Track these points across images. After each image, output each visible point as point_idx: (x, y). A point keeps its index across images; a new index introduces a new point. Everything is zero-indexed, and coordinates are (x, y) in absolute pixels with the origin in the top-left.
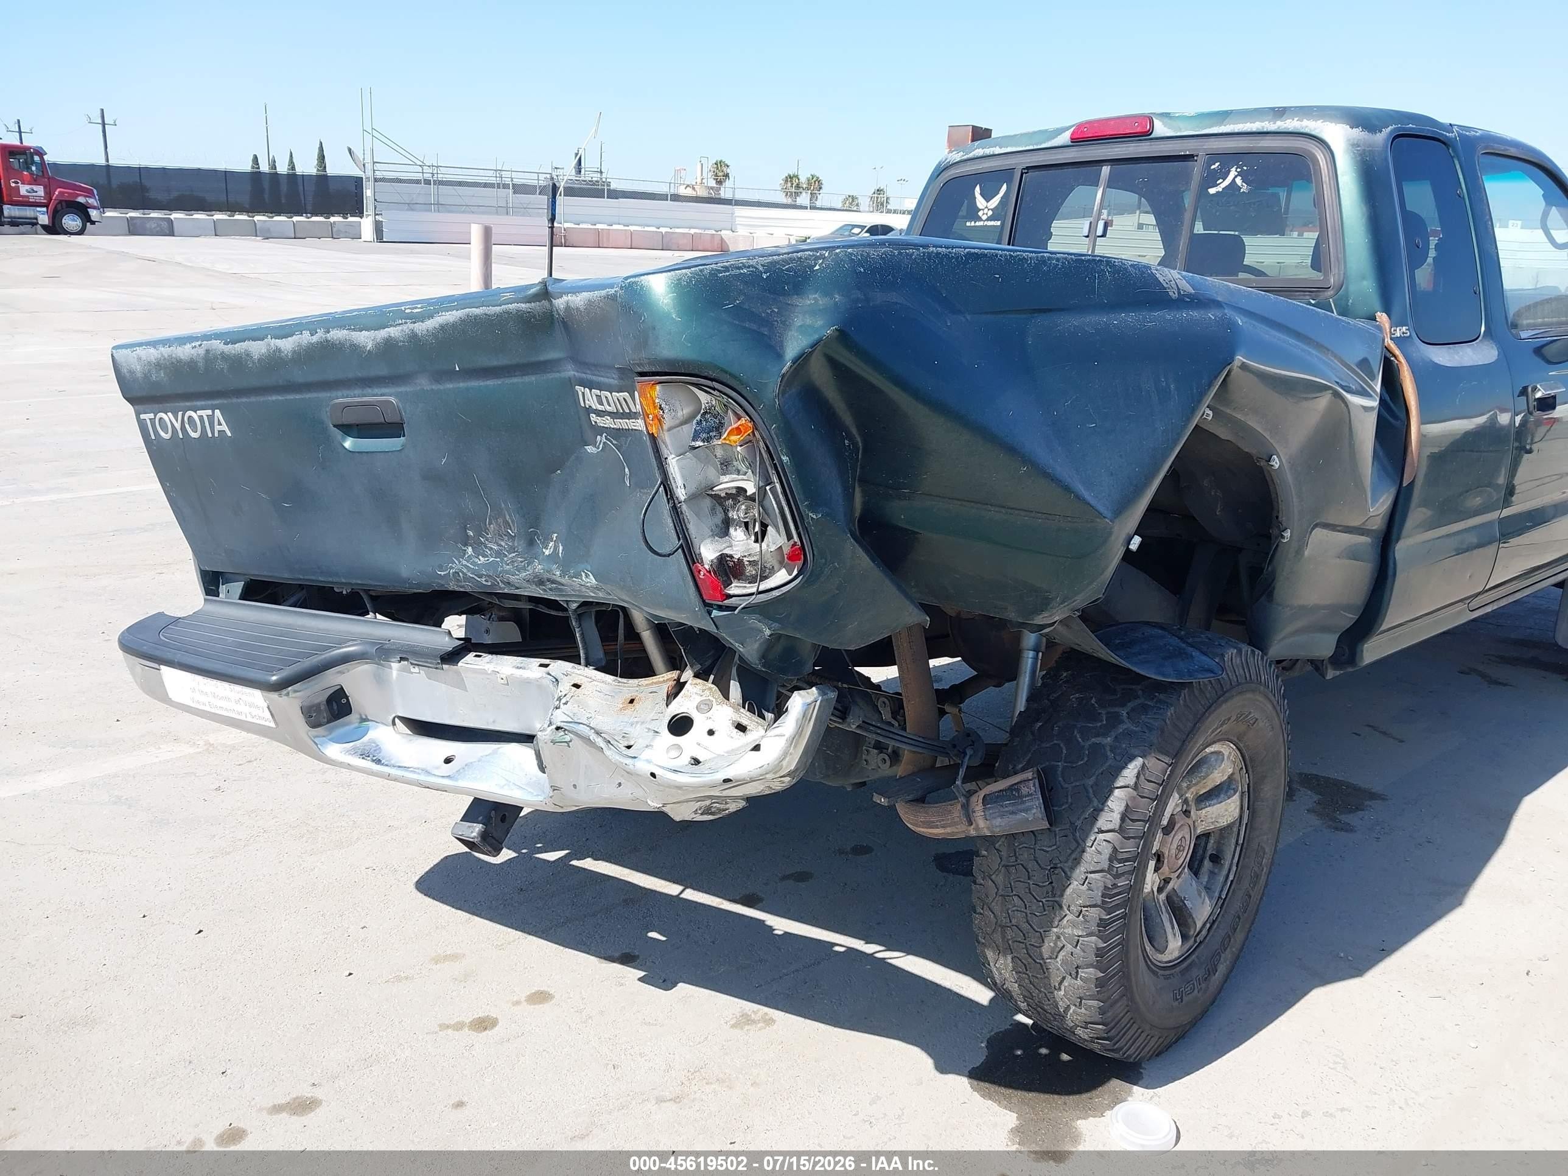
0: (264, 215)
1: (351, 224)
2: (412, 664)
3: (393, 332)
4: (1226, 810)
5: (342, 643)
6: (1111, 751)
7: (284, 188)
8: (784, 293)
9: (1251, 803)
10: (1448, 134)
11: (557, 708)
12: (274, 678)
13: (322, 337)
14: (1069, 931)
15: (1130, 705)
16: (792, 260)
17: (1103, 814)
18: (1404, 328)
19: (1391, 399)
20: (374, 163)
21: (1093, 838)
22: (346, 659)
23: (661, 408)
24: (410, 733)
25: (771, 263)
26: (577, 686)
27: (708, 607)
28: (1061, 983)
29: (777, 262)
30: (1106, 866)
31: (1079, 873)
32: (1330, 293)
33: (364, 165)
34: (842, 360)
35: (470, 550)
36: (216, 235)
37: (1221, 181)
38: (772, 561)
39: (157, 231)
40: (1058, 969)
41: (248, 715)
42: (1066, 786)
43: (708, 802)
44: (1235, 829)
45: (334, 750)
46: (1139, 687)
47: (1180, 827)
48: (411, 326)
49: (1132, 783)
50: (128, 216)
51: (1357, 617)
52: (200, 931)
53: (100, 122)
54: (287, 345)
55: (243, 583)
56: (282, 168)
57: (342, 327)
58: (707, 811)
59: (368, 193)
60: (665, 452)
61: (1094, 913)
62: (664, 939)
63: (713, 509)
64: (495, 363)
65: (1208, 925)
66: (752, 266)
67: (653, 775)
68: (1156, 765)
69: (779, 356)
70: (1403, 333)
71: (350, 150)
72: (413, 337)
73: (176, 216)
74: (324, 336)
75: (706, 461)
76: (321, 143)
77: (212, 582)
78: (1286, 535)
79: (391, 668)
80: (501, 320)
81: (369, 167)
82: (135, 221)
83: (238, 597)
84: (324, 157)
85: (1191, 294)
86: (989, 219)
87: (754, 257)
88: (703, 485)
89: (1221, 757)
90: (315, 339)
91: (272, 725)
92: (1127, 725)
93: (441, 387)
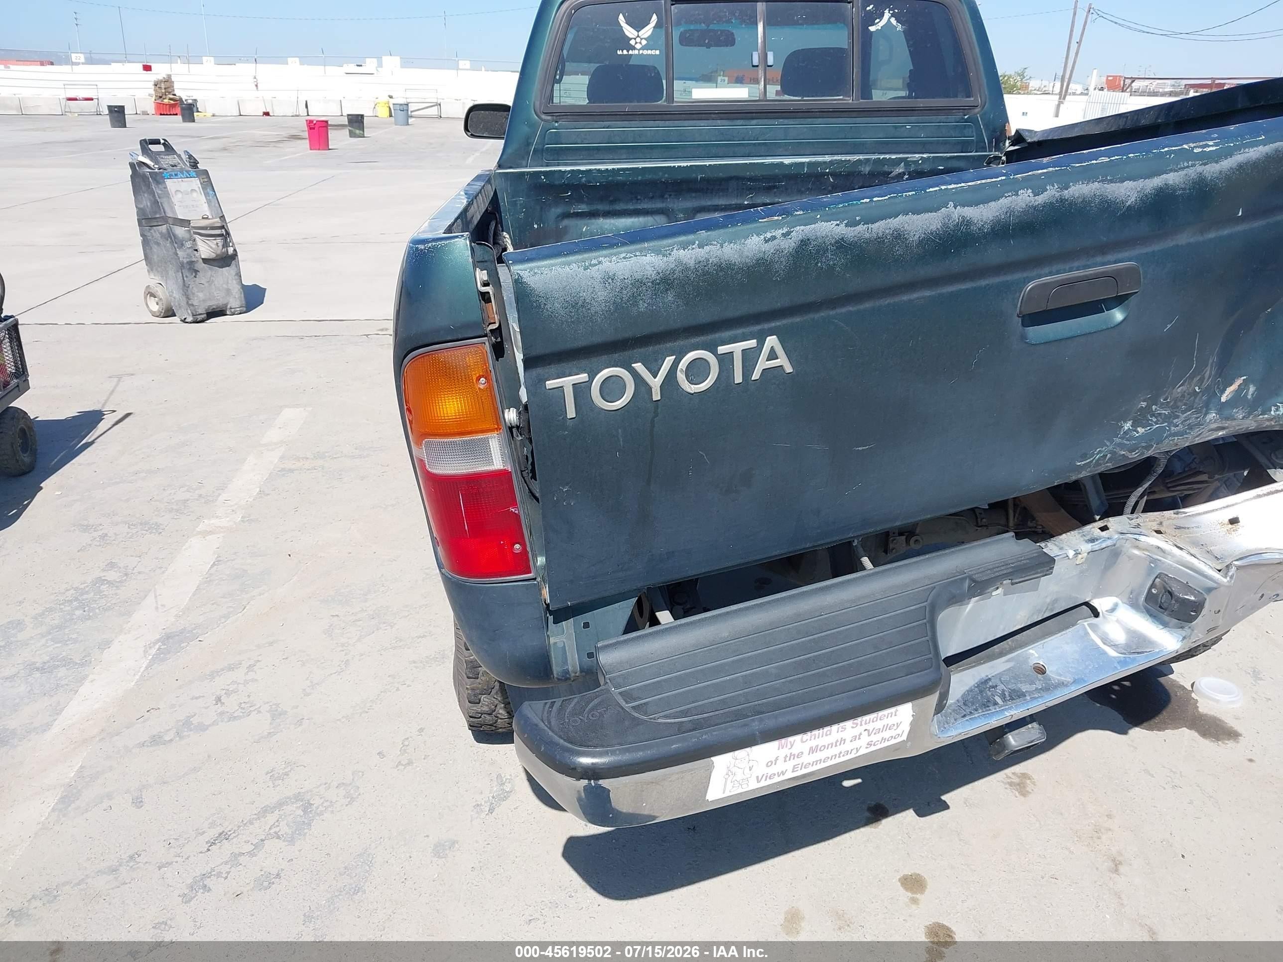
13: (1054, 196)
26: (1159, 532)
32: (977, 110)
35: (1129, 425)
37: (878, 20)
74: (1057, 195)
86: (644, 48)
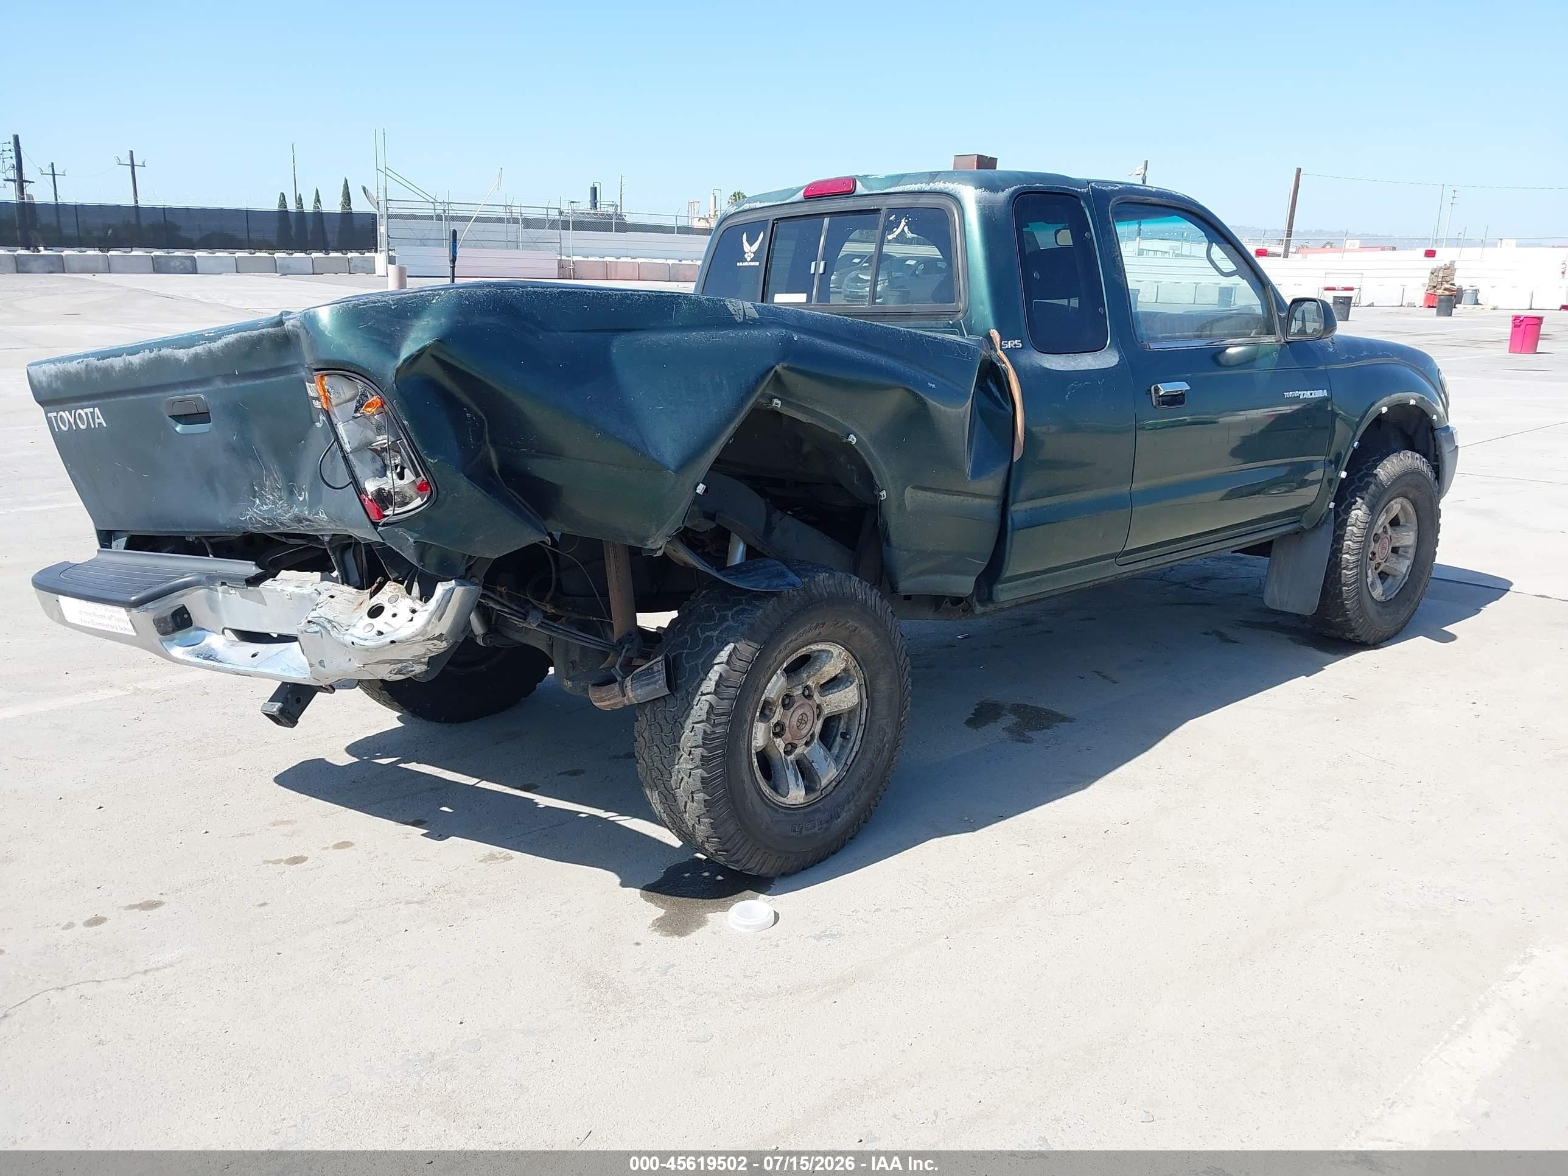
0: (284, 252)
1: (368, 260)
2: (229, 586)
3: (198, 349)
4: (846, 697)
5: (182, 575)
6: (716, 640)
7: (310, 226)
8: (407, 318)
9: (869, 693)
10: (1079, 190)
11: (313, 610)
12: (133, 598)
14: (684, 766)
15: (735, 609)
16: (416, 297)
17: (705, 682)
18: (1016, 341)
19: (1001, 397)
20: (387, 200)
21: (698, 699)
22: (186, 586)
23: (328, 392)
24: (237, 640)
25: (399, 299)
26: (332, 597)
27: (375, 525)
28: (685, 808)
29: (404, 298)
30: (704, 718)
31: (688, 724)
32: (961, 315)
33: (378, 203)
34: (445, 359)
35: (257, 501)
36: (237, 272)
37: (895, 229)
38: (410, 492)
39: (181, 269)
40: (682, 796)
41: (119, 628)
42: (687, 665)
43: (399, 666)
44: (858, 713)
45: (177, 652)
46: (745, 597)
47: (799, 706)
48: (209, 345)
49: (725, 660)
50: (152, 254)
51: (986, 563)
52: (100, 808)
53: (129, 163)
54: (136, 359)
55: (126, 538)
56: (309, 207)
57: (168, 346)
58: (399, 672)
59: (382, 229)
60: (335, 421)
61: (698, 752)
62: (451, 811)
63: (374, 458)
64: (258, 368)
65: (834, 784)
66: (385, 301)
67: (353, 643)
68: (747, 649)
69: (396, 356)
70: (1015, 345)
71: (364, 189)
72: (210, 352)
73: (198, 254)
75: (365, 427)
76: (346, 180)
77: (106, 538)
78: (882, 494)
79: (217, 591)
80: (260, 340)
81: (382, 204)
82: (160, 260)
83: (123, 547)
84: (349, 193)
85: (755, 319)
86: (752, 260)
87: (387, 295)
88: (363, 442)
89: (830, 655)
90: (152, 355)
91: (134, 634)
92: (730, 623)
93: (230, 386)
